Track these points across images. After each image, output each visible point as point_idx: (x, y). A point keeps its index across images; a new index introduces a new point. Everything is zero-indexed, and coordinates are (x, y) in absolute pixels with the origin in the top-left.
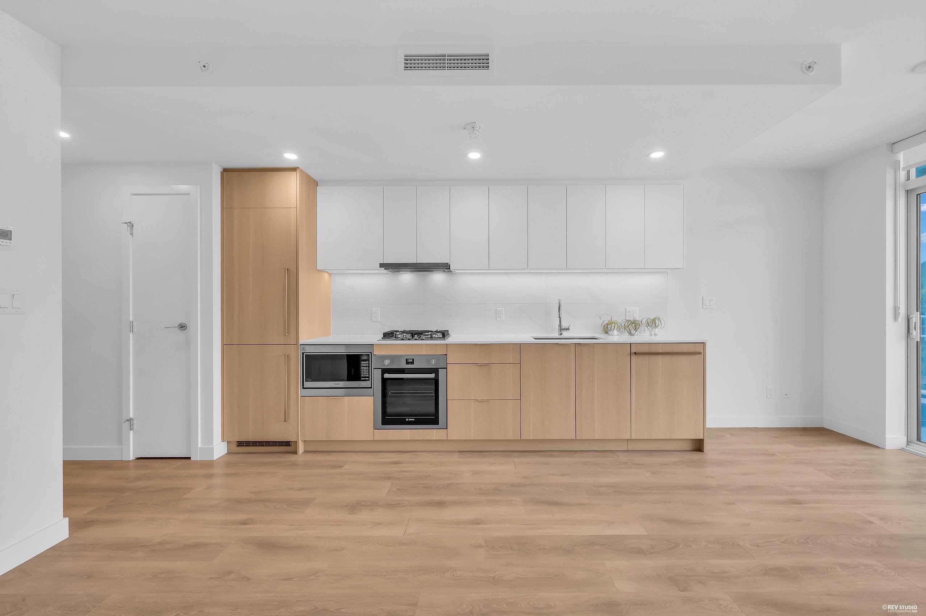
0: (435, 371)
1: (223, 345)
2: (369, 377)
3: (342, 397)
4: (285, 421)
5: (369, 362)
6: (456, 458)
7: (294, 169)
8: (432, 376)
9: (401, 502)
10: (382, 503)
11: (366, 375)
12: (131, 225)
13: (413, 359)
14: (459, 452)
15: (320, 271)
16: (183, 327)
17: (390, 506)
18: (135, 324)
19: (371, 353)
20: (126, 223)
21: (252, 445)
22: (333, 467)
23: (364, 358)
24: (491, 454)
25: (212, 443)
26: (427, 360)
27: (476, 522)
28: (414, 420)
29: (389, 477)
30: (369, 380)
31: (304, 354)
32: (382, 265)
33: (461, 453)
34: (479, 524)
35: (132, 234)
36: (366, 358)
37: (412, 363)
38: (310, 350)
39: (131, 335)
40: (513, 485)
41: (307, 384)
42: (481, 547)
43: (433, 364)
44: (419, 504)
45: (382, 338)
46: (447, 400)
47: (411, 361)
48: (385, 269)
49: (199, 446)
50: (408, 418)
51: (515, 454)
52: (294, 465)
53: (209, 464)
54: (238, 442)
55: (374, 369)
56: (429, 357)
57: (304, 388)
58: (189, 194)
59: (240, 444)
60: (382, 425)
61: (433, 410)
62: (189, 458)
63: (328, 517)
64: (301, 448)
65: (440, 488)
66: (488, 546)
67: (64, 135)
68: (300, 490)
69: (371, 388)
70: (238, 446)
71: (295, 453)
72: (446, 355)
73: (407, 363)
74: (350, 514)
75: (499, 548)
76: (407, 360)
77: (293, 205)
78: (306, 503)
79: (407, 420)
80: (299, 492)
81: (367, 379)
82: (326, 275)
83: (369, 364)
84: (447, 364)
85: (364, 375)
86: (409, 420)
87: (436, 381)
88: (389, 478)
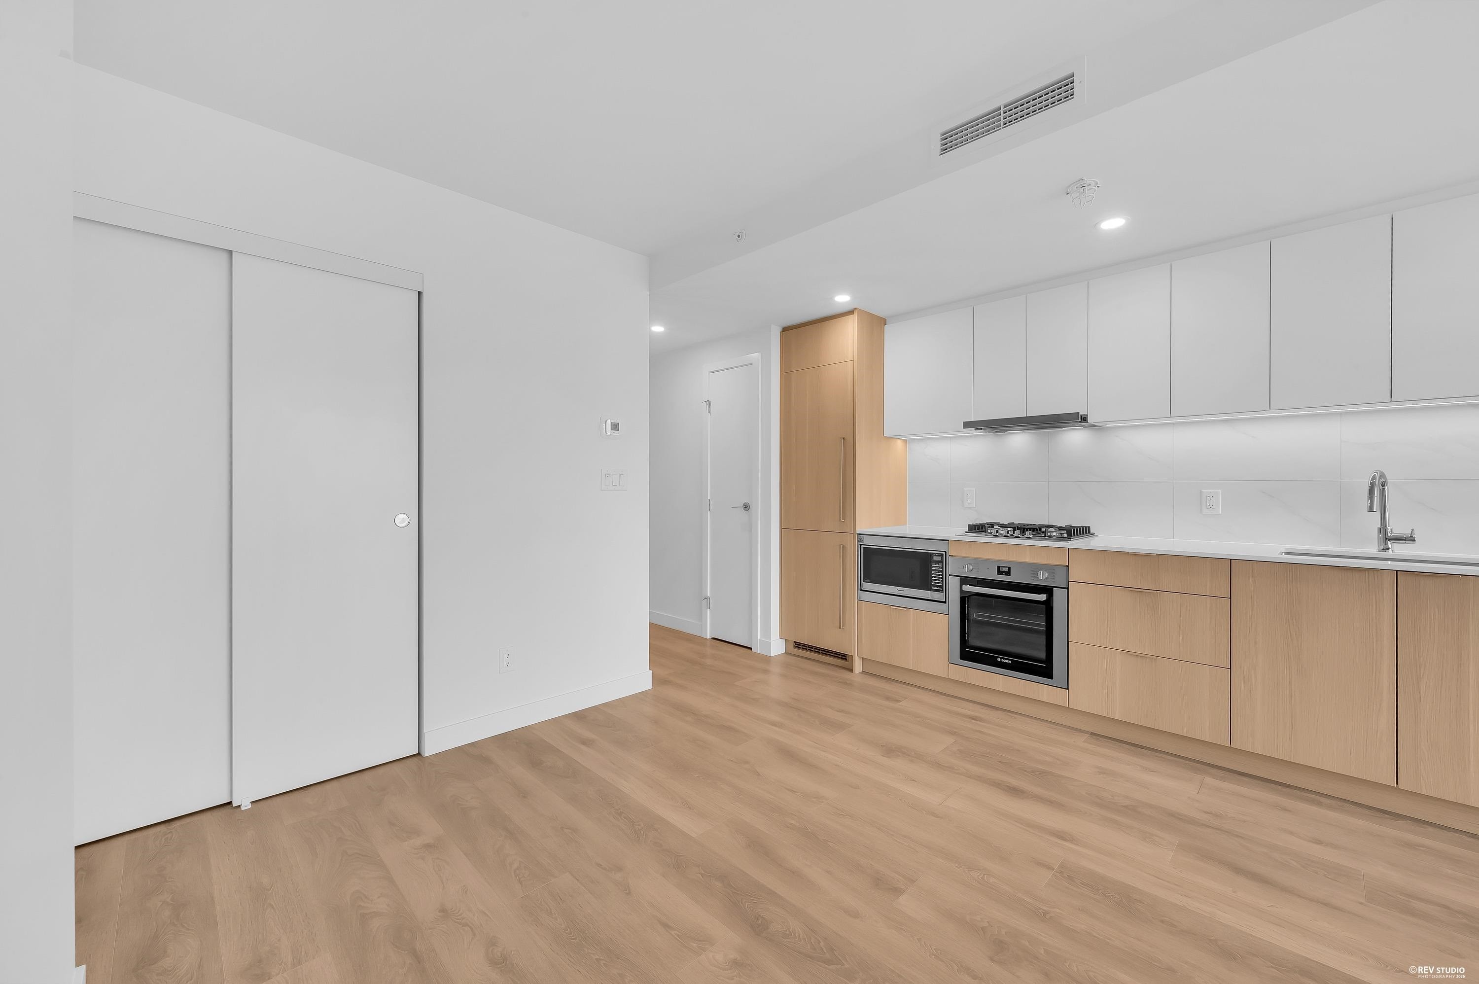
0: (1048, 590)
1: (781, 529)
2: (942, 587)
3: (906, 609)
4: (840, 628)
5: (943, 565)
6: (1080, 741)
7: (851, 312)
8: (1043, 597)
9: (956, 768)
10: (929, 759)
11: (938, 583)
12: (709, 403)
13: (1009, 568)
14: (1092, 734)
15: (889, 438)
16: (746, 507)
17: (937, 765)
18: (712, 503)
19: (946, 552)
20: (705, 402)
21: (809, 650)
22: (888, 698)
23: (935, 558)
24: (1156, 756)
25: (770, 638)
26: (1033, 571)
27: (1061, 836)
28: (1010, 662)
29: (955, 732)
30: (943, 590)
31: (862, 546)
32: (967, 425)
33: (1095, 737)
34: (1065, 840)
35: (710, 412)
36: (939, 559)
37: (1008, 573)
38: (869, 542)
39: (709, 513)
40: (1172, 815)
41: (867, 586)
42: (1049, 868)
43: (1042, 578)
44: (980, 779)
45: (966, 532)
46: (1068, 642)
47: (1006, 570)
48: (975, 430)
49: (759, 637)
50: (1001, 658)
51: (1214, 771)
52: (846, 684)
53: (767, 659)
54: (795, 642)
55: (949, 575)
56: (1036, 568)
57: (861, 590)
58: (751, 364)
59: (798, 645)
60: (961, 658)
61: (1043, 655)
62: (751, 649)
63: (858, 749)
64: (858, 666)
65: (1026, 771)
66: (1061, 873)
67: (658, 329)
68: (840, 712)
69: (945, 602)
70: (796, 647)
71: (851, 670)
72: (1067, 566)
73: (1000, 572)
74: (883, 756)
75: (1082, 884)
76: (999, 567)
77: (850, 357)
78: (840, 727)
79: (999, 660)
80: (839, 713)
81: (940, 588)
82: (899, 443)
83: (942, 568)
84: (1068, 581)
85: (936, 583)
86: (1002, 660)
87: (1048, 607)
88: (952, 733)
